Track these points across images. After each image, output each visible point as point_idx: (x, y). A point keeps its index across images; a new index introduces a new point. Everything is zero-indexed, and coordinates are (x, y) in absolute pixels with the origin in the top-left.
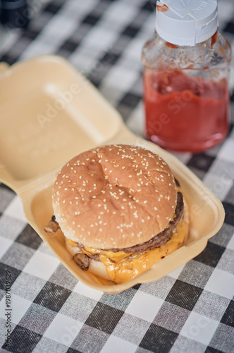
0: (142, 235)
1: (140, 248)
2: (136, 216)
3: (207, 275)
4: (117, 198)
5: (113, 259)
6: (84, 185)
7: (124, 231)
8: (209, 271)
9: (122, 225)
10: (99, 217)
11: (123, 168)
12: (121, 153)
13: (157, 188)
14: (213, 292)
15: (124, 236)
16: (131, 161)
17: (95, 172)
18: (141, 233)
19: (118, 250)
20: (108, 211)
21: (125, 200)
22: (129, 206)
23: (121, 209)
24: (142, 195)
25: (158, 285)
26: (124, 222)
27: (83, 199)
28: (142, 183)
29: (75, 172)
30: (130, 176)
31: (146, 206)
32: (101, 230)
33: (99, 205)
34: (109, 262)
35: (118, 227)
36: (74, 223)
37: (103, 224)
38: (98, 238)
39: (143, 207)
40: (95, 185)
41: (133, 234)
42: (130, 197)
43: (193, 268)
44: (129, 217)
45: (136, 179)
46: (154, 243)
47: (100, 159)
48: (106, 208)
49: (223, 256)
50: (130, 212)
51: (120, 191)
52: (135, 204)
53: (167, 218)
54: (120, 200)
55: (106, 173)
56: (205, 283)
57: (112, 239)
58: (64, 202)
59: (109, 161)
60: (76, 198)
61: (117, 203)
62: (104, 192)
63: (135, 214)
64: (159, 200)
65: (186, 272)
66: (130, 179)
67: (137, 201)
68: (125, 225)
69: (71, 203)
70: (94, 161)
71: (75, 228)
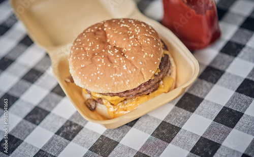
0: (129, 83)
1: (130, 93)
2: (125, 68)
3: (186, 118)
4: (113, 55)
5: (112, 102)
6: (90, 45)
7: (115, 79)
8: (188, 115)
9: (114, 75)
10: (98, 69)
11: (120, 33)
12: (121, 23)
13: (143, 48)
14: (188, 130)
15: (115, 83)
16: (128, 29)
17: (100, 37)
18: (128, 81)
19: (113, 95)
20: (105, 64)
21: (118, 56)
22: (120, 61)
23: (114, 63)
24: (131, 53)
25: (148, 124)
26: (116, 72)
27: (88, 55)
28: (132, 44)
29: (85, 36)
30: (124, 39)
31: (133, 61)
32: (98, 78)
33: (99, 60)
34: (110, 105)
35: (111, 76)
36: (80, 73)
37: (100, 73)
38: (97, 84)
39: (130, 62)
40: (98, 46)
41: (122, 82)
42: (122, 54)
43: (176, 113)
44: (120, 69)
45: (129, 41)
46: (141, 90)
47: (105, 27)
48: (103, 62)
49: (200, 105)
50: (120, 65)
51: (116, 50)
52: (126, 59)
53: (151, 71)
54: (115, 56)
55: (108, 37)
56: (183, 124)
57: (107, 85)
58: (75, 58)
59: (111, 29)
60: (83, 55)
61: (112, 59)
62: (104, 51)
63: (124, 66)
64: (144, 57)
65: (171, 115)
66: (124, 41)
67: (127, 57)
68: (116, 74)
69: (79, 58)
70: (100, 29)
71: (81, 77)
